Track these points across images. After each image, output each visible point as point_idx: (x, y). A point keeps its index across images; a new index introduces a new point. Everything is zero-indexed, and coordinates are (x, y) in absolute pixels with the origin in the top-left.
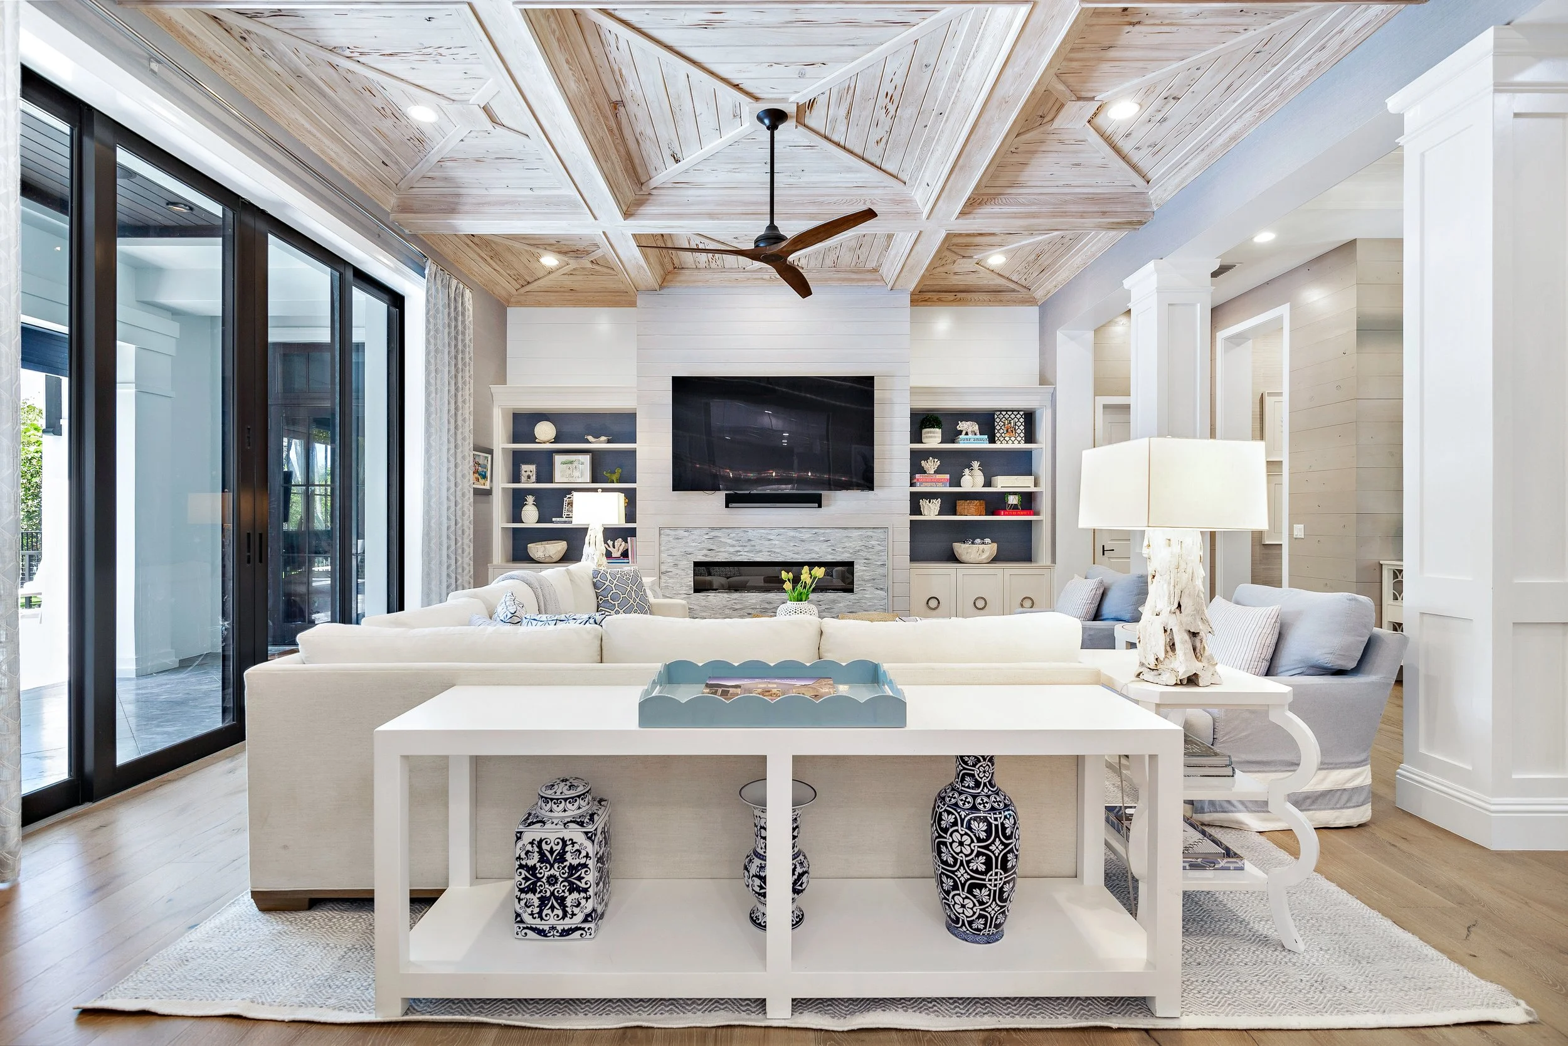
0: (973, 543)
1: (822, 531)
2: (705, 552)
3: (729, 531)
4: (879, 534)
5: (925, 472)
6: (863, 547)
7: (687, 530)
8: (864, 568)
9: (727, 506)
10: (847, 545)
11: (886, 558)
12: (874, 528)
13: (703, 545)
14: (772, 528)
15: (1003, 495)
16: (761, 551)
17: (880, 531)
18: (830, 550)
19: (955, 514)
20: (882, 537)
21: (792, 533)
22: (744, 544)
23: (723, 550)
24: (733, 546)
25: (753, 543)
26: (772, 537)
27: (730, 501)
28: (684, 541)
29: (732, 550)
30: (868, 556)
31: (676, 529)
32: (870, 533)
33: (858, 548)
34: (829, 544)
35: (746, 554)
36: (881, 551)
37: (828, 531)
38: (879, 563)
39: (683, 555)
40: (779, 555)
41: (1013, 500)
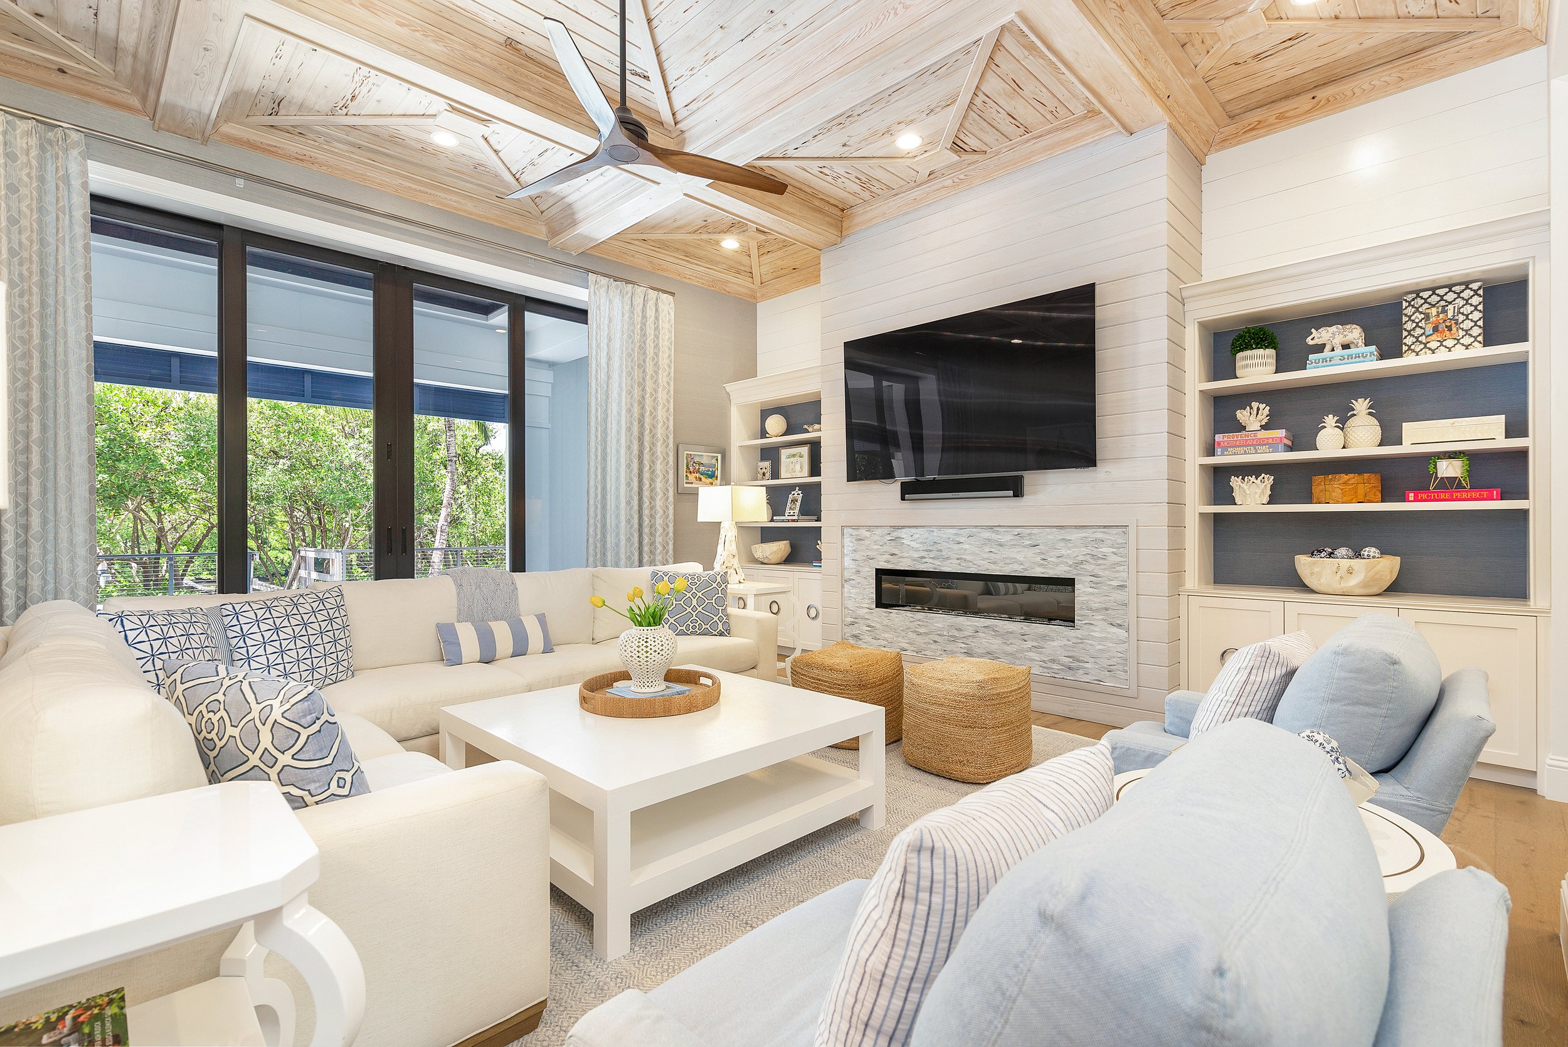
0: (1331, 555)
1: (1028, 531)
2: (888, 557)
3: (913, 530)
4: (1114, 536)
5: (1244, 428)
6: (1088, 558)
7: (869, 528)
8: (1091, 590)
9: (903, 499)
10: (1063, 552)
11: (1125, 575)
12: (1105, 527)
13: (885, 548)
14: (962, 527)
15: (1427, 460)
16: (948, 558)
17: (1114, 531)
18: (1038, 559)
19: (1309, 500)
20: (1120, 541)
21: (987, 534)
22: (929, 548)
23: (905, 555)
24: (917, 550)
25: (939, 547)
26: (962, 539)
27: (907, 490)
28: (867, 542)
29: (916, 555)
30: (1097, 571)
31: (857, 527)
32: (1099, 535)
33: (1081, 558)
34: (1036, 550)
35: (931, 561)
36: (1119, 564)
37: (1035, 531)
38: (1115, 583)
39: (865, 560)
40: (970, 564)
41: (1448, 469)
